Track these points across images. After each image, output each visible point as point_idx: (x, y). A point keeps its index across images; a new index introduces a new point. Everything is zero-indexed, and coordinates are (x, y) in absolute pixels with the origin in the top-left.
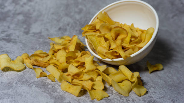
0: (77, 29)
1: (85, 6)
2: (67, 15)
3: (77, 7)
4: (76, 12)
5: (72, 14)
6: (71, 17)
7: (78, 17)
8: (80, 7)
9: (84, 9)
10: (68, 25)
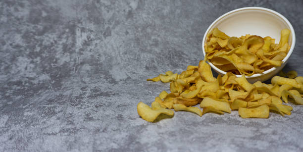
0: (166, 63)
1: (159, 36)
2: (143, 51)
3: (150, 38)
4: (151, 45)
5: (149, 48)
6: (150, 52)
7: (157, 50)
8: (153, 38)
9: (159, 39)
10: (153, 61)
